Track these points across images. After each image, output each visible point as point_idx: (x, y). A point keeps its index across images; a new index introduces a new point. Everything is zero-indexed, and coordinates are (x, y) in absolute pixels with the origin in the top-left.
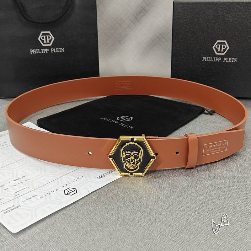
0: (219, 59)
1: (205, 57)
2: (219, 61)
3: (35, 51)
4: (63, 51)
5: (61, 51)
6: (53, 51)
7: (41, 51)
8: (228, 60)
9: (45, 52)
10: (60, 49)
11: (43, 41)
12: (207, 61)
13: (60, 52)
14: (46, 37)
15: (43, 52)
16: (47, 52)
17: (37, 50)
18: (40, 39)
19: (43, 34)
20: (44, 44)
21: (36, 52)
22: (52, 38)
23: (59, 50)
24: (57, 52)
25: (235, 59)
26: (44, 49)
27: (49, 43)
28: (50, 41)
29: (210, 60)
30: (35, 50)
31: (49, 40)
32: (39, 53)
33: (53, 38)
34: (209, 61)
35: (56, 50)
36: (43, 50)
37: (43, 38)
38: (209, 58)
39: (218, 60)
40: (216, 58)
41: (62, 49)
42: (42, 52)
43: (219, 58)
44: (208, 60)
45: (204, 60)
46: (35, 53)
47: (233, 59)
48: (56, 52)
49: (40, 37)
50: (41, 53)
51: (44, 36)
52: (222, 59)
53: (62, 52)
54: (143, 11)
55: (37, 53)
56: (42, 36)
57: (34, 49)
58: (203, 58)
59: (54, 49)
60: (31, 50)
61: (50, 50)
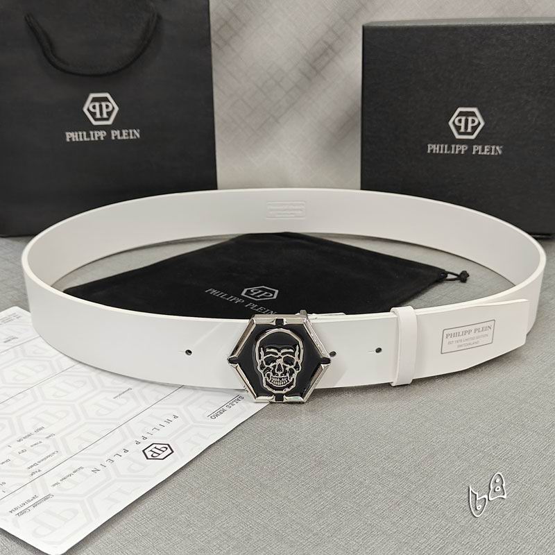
0: (464, 148)
1: (434, 144)
2: (462, 153)
3: (77, 136)
4: (138, 136)
5: (133, 136)
6: (116, 137)
7: (88, 136)
8: (483, 151)
9: (99, 138)
10: (131, 131)
11: (93, 114)
12: (437, 152)
13: (131, 137)
14: (101, 106)
15: (94, 137)
16: (102, 139)
17: (80, 133)
18: (88, 110)
19: (94, 100)
20: (96, 120)
21: (79, 137)
22: (113, 108)
23: (129, 134)
24: (124, 138)
25: (498, 148)
26: (96, 132)
27: (107, 119)
28: (109, 114)
29: (444, 150)
30: (77, 133)
31: (107, 112)
32: (85, 139)
33: (117, 109)
34: (442, 152)
35: (121, 135)
36: (94, 134)
37: (94, 107)
38: (442, 146)
39: (460, 151)
40: (457, 146)
41: (135, 131)
42: (92, 139)
43: (463, 146)
44: (440, 150)
45: (432, 150)
46: (77, 140)
47: (493, 147)
48: (122, 138)
49: (88, 105)
50: (88, 139)
51: (97, 105)
52: (470, 149)
53: (135, 137)
54: (330, 51)
55: (81, 139)
56: (92, 104)
57: (74, 132)
58: (429, 146)
59: (118, 132)
60: (67, 134)
61: (109, 134)
